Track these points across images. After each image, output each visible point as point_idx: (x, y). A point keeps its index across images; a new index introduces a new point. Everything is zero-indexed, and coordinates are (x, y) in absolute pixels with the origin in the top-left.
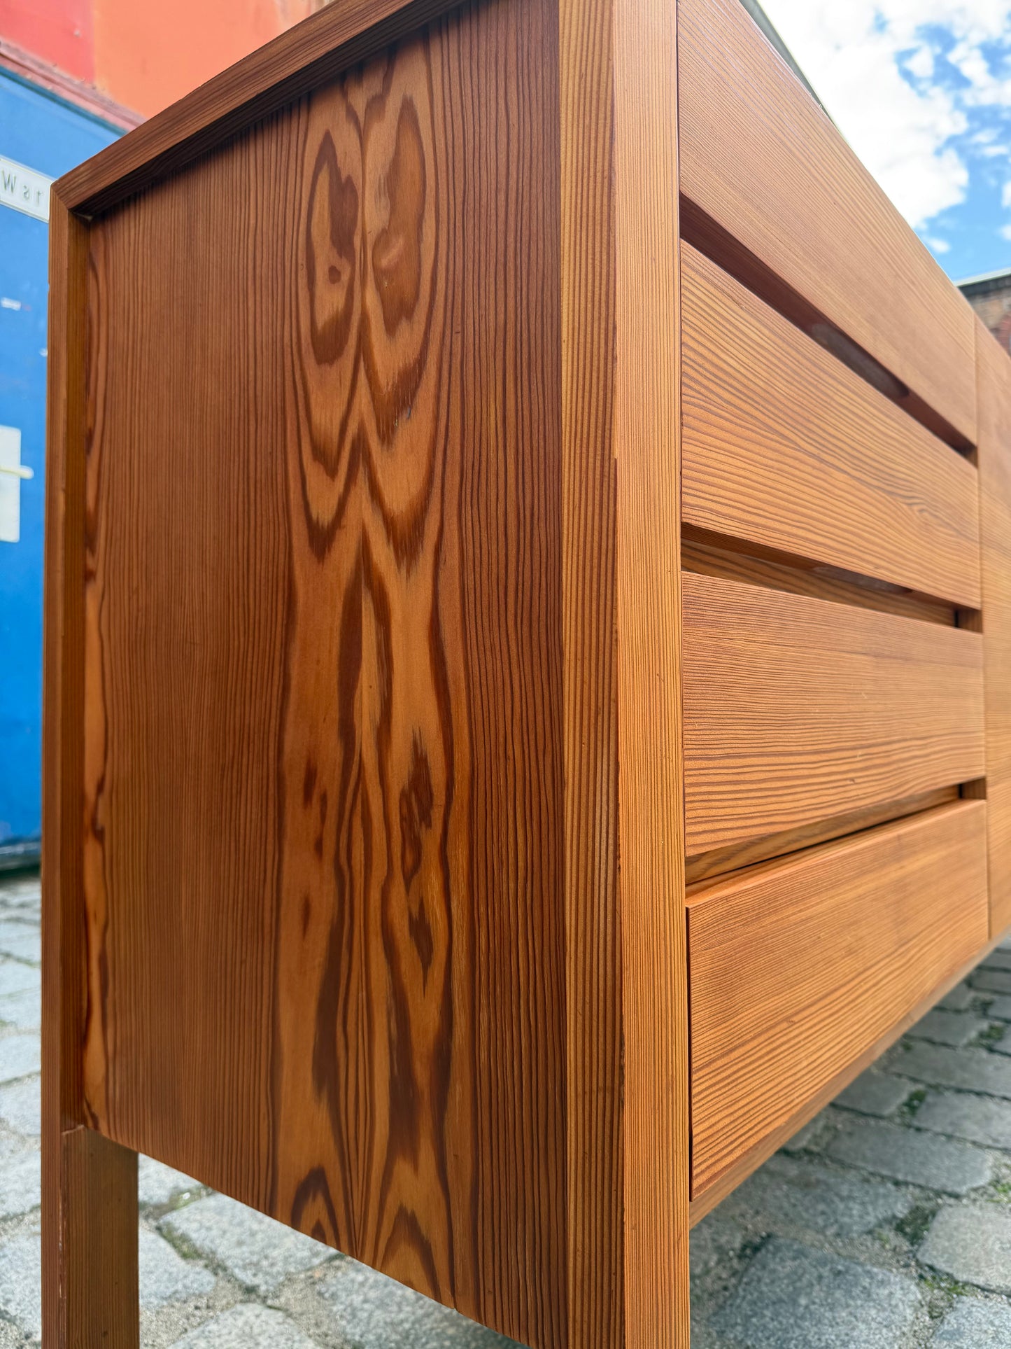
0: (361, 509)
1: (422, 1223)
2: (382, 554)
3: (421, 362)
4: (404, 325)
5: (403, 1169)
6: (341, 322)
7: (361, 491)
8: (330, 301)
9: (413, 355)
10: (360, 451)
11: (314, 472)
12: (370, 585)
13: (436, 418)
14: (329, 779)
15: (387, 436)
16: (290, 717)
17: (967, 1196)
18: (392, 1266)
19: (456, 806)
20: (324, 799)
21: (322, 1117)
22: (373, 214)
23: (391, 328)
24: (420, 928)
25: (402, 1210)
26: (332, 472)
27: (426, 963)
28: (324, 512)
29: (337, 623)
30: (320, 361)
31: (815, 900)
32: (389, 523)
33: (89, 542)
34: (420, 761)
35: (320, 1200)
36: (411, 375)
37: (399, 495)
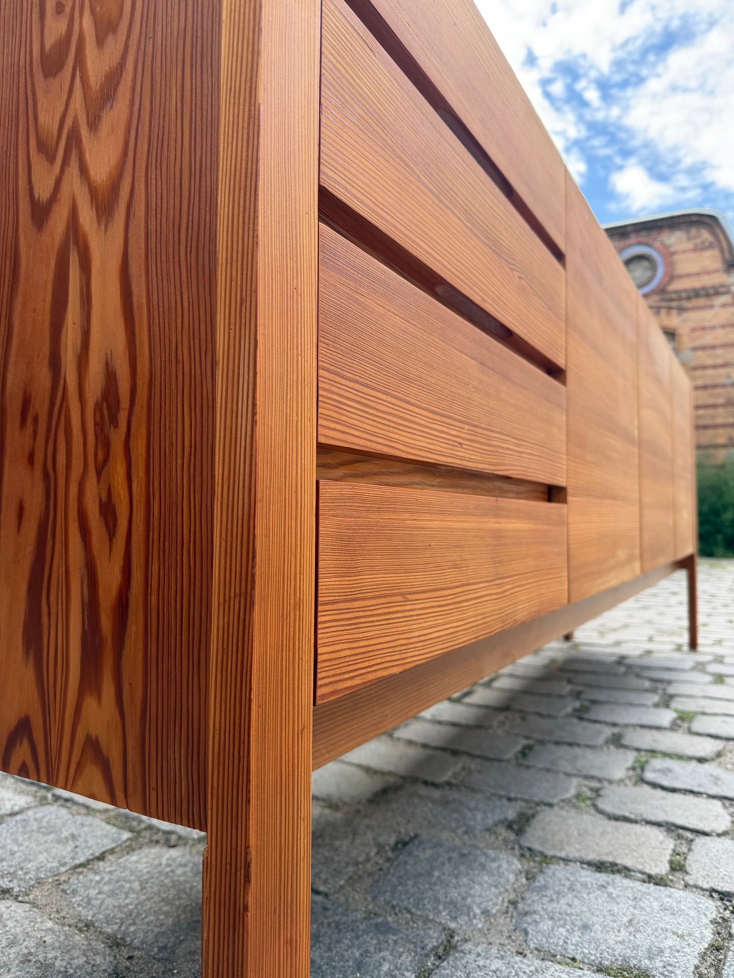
0: (73, 184)
1: (103, 745)
2: (87, 217)
3: (122, 65)
4: (110, 39)
5: (90, 703)
6: (63, 44)
7: (73, 169)
8: (55, 28)
9: (116, 59)
10: (74, 139)
11: (38, 162)
12: (76, 242)
13: (132, 105)
14: (40, 405)
15: (94, 124)
16: (12, 359)
17: (558, 805)
18: (80, 784)
19: (137, 408)
20: (36, 420)
21: (29, 674)
23: (100, 41)
24: (107, 509)
25: (88, 737)
26: (51, 160)
27: (112, 536)
28: (43, 191)
29: (51, 276)
30: (46, 76)
32: (93, 192)
34: (110, 376)
35: (26, 743)
36: (113, 78)
37: (100, 170)
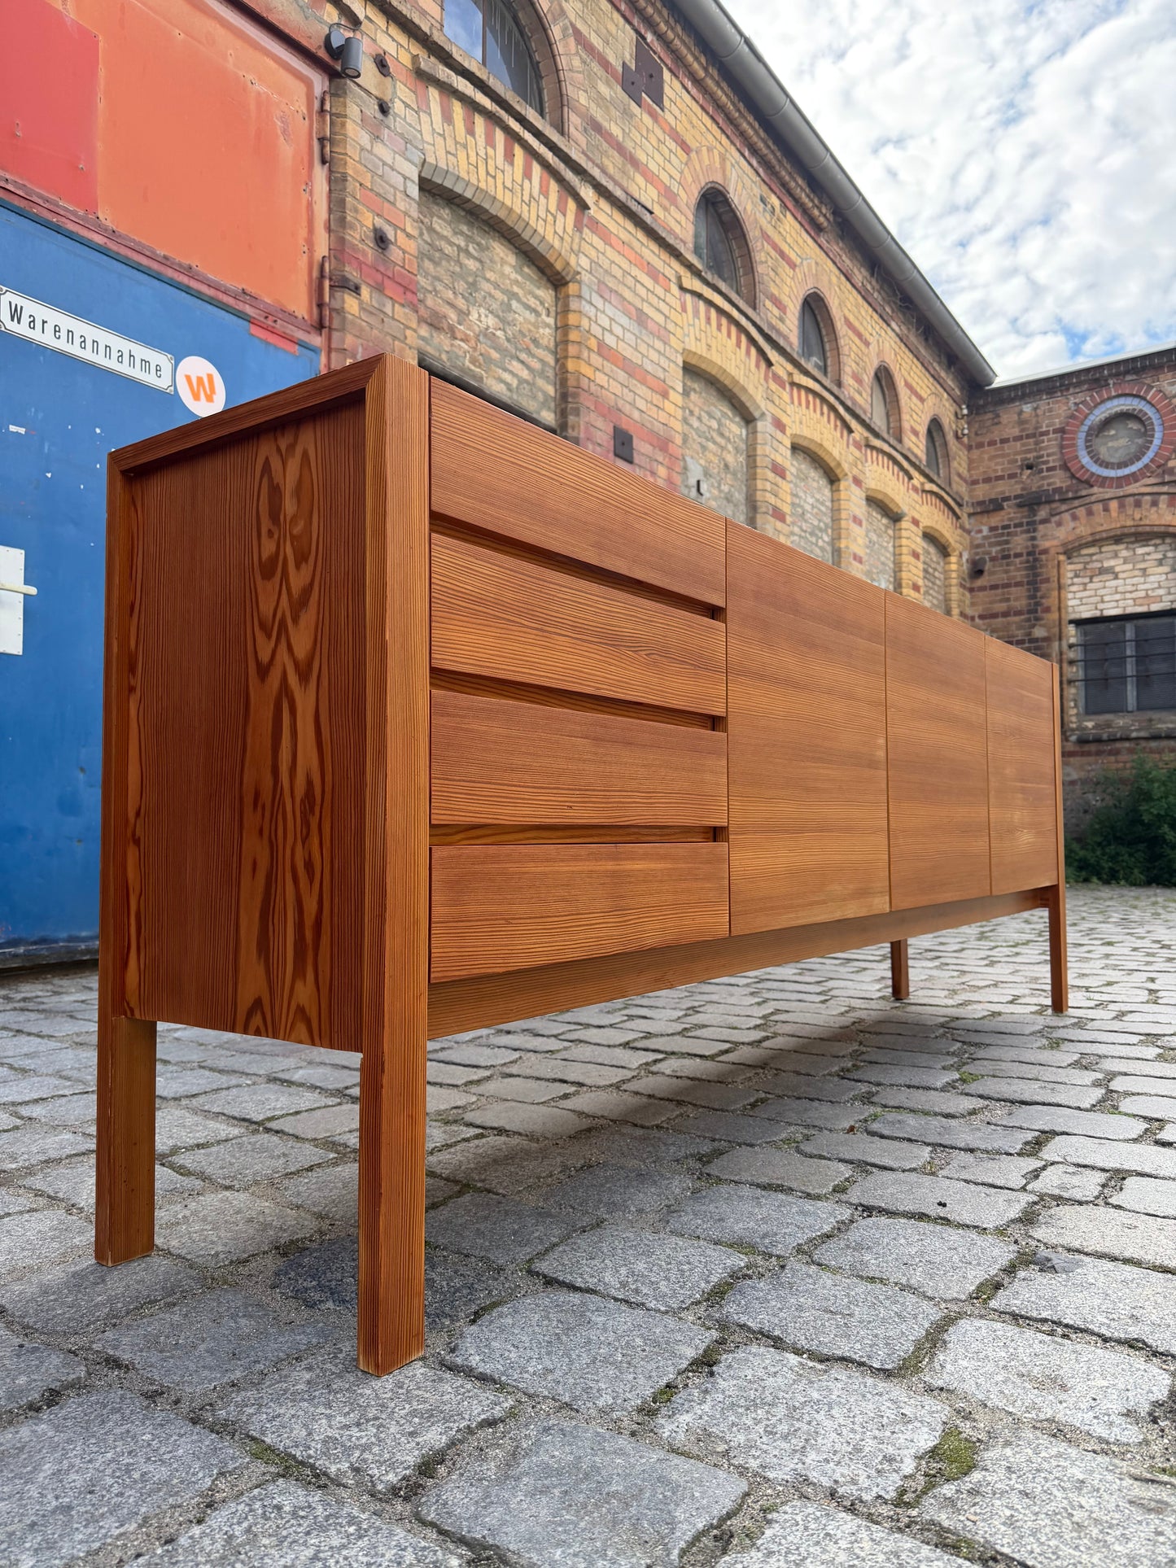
0: (283, 655)
1: (307, 1010)
2: (293, 680)
3: (311, 584)
4: (304, 565)
5: (299, 985)
6: (274, 559)
7: (283, 646)
8: (269, 548)
9: (308, 580)
10: (283, 624)
11: (260, 637)
12: (287, 695)
13: (318, 613)
14: (266, 796)
15: (295, 620)
16: (247, 765)
18: (293, 1036)
19: (325, 805)
20: (263, 807)
21: (260, 970)
22: (289, 506)
23: (298, 567)
24: (309, 865)
25: (298, 1006)
26: (269, 636)
27: (311, 881)
28: (265, 657)
29: (271, 715)
30: (264, 578)
31: (532, 864)
32: (296, 664)
33: (132, 669)
34: (310, 783)
35: (259, 1013)
36: (307, 591)
37: (301, 651)
